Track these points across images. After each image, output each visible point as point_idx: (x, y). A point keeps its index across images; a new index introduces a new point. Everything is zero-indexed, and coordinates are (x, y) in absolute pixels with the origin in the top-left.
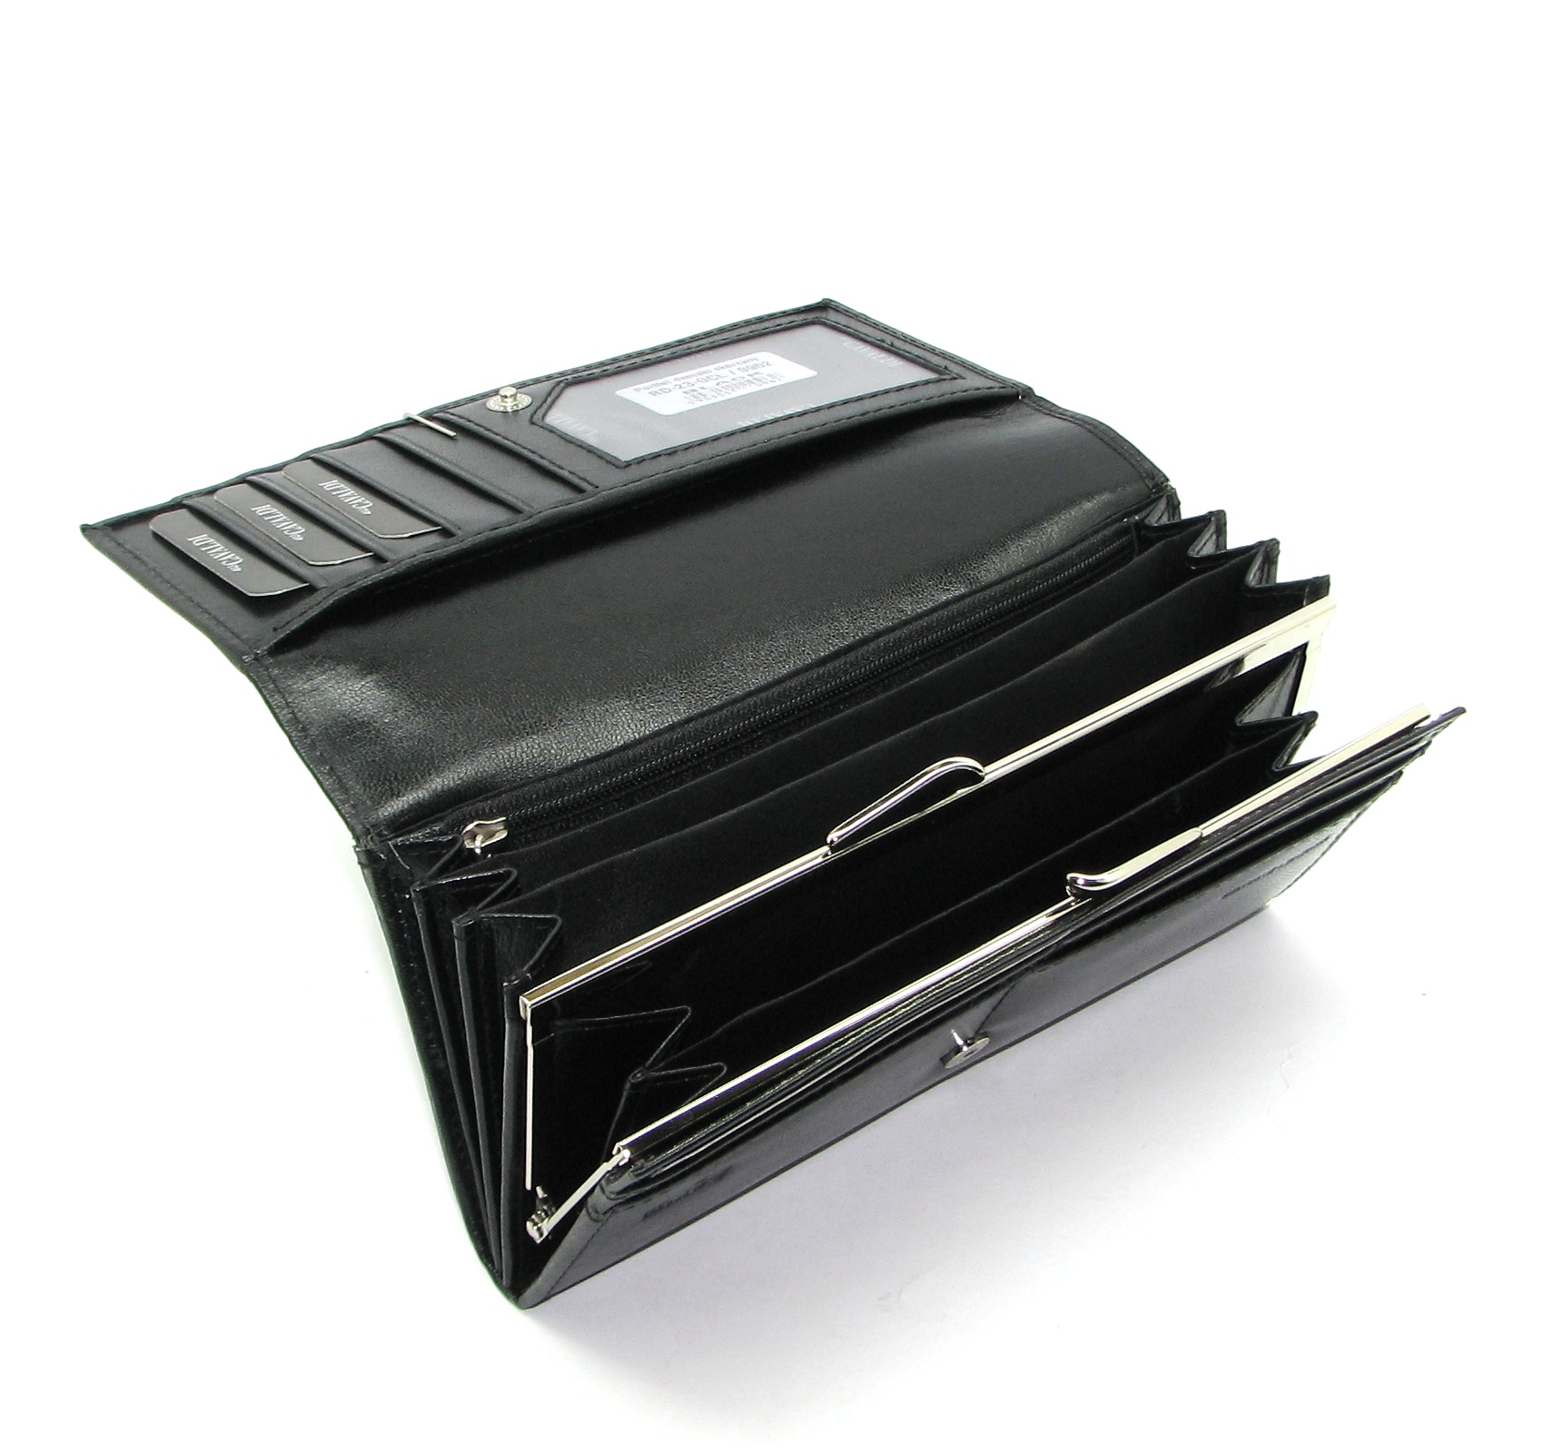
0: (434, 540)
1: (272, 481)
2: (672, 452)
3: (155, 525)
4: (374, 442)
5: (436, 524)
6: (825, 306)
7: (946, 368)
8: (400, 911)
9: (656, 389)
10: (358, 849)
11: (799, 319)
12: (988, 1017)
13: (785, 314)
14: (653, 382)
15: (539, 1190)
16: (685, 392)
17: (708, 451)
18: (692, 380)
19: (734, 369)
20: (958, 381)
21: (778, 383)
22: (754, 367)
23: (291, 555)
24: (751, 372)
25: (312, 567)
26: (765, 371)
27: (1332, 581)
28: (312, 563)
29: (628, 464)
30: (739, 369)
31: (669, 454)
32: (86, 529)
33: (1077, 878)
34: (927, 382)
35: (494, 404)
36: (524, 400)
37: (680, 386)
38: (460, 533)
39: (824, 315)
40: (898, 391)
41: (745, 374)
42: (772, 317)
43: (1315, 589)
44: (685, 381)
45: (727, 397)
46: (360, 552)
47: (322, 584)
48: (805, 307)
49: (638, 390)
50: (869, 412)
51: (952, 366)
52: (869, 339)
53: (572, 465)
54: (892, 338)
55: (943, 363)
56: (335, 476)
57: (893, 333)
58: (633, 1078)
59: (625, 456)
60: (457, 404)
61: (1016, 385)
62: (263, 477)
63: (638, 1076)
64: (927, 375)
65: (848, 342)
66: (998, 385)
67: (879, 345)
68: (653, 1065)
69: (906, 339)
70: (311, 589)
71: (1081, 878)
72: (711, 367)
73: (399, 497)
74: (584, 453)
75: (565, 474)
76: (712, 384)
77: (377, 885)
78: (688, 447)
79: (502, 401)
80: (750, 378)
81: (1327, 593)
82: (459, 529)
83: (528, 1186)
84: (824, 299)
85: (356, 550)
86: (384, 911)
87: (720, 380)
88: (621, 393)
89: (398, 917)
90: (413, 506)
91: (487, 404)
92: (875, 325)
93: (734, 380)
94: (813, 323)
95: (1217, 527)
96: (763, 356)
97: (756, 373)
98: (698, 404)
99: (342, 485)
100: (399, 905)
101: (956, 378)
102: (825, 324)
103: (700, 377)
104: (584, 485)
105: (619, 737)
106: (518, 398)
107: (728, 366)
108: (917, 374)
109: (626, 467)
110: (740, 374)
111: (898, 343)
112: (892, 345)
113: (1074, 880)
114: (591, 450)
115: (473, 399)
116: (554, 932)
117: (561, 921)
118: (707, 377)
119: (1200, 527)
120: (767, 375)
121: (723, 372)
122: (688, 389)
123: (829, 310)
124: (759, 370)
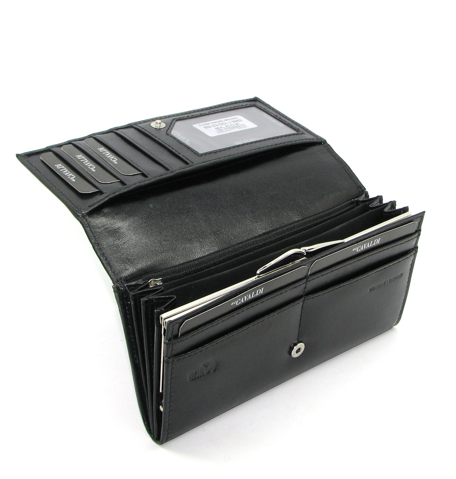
0: (141, 178)
1: (80, 144)
2: (215, 152)
3: (42, 157)
4: (113, 133)
5: (140, 171)
6: (256, 100)
7: (298, 129)
8: (127, 308)
9: (206, 126)
10: (114, 287)
11: (249, 103)
13: (243, 101)
14: (204, 123)
16: (215, 128)
17: (227, 153)
18: (217, 124)
19: (230, 121)
20: (302, 135)
21: (245, 129)
22: (237, 121)
23: (92, 177)
24: (236, 123)
25: (100, 183)
26: (240, 123)
27: (409, 207)
28: (100, 182)
29: (202, 155)
30: (232, 121)
31: (215, 153)
32: (18, 156)
34: (293, 134)
35: (153, 124)
36: (163, 125)
37: (214, 126)
38: (149, 176)
39: (255, 103)
40: (285, 136)
41: (234, 124)
42: (239, 102)
43: (405, 210)
44: (215, 124)
45: (230, 132)
46: (116, 179)
47: (104, 191)
48: (250, 99)
49: (200, 125)
50: (277, 144)
51: (300, 129)
52: (272, 115)
53: (184, 154)
54: (280, 116)
55: (298, 127)
56: (103, 146)
57: (279, 113)
59: (201, 152)
60: (140, 123)
61: (321, 138)
62: (77, 142)
64: (293, 132)
65: (265, 115)
66: (316, 138)
67: (275, 117)
69: (283, 116)
70: (100, 193)
72: (223, 119)
73: (127, 159)
74: (186, 148)
75: (181, 156)
76: (224, 126)
77: (120, 298)
78: (221, 151)
79: (156, 124)
80: (236, 125)
82: (149, 174)
83: (161, 391)
84: (255, 97)
85: (114, 178)
86: (121, 308)
87: (226, 125)
88: (194, 126)
89: (126, 310)
90: (132, 163)
91: (151, 124)
92: (273, 109)
93: (231, 125)
94: (253, 106)
95: (380, 200)
96: (239, 117)
97: (238, 124)
98: (221, 134)
99: (106, 150)
100: (126, 306)
101: (302, 134)
102: (257, 107)
103: (220, 123)
104: (188, 161)
105: (196, 256)
106: (161, 124)
107: (228, 120)
108: (290, 131)
109: (201, 156)
110: (232, 123)
111: (282, 118)
112: (280, 118)
114: (188, 148)
115: (145, 122)
116: (173, 299)
117: (176, 297)
118: (222, 123)
119: (374, 200)
120: (241, 125)
121: (227, 122)
122: (217, 127)
123: (257, 102)
124: (239, 122)
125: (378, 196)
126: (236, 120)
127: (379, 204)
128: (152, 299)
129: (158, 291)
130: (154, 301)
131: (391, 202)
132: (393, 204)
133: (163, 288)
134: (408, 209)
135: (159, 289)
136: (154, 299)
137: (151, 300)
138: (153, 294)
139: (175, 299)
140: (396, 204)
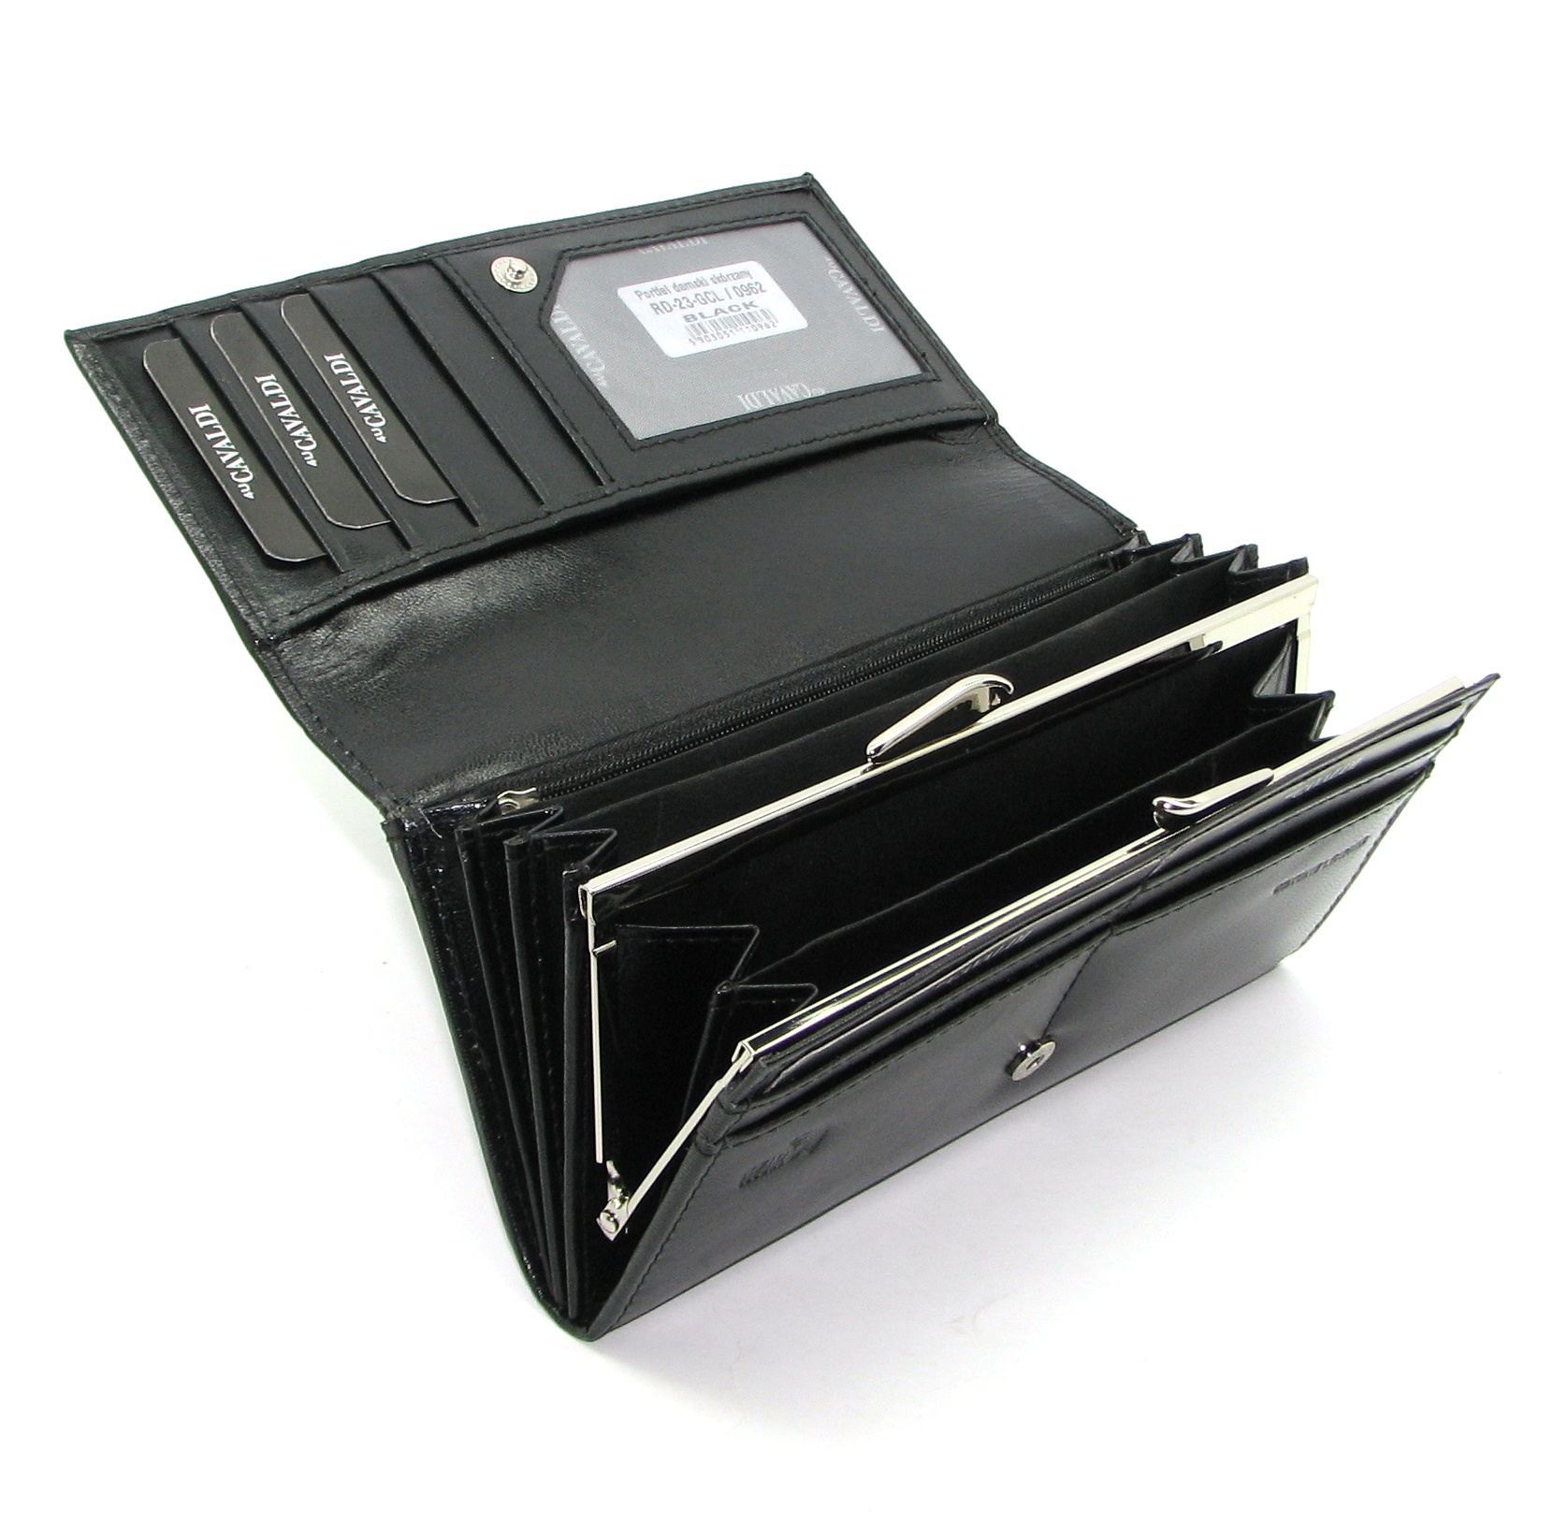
5: (455, 492)
6: (806, 187)
8: (434, 887)
9: (659, 300)
12: (1058, 1008)
15: (610, 1165)
16: (687, 317)
18: (691, 295)
19: (728, 285)
21: (774, 332)
22: (749, 289)
24: (747, 299)
26: (759, 300)
27: (1309, 561)
29: (642, 446)
30: (733, 288)
33: (1164, 802)
35: (500, 272)
37: (681, 304)
39: (804, 205)
41: (740, 301)
43: (1296, 569)
44: (684, 294)
45: (730, 342)
49: (641, 295)
52: (853, 272)
55: (921, 341)
58: (720, 989)
59: (638, 429)
63: (723, 989)
66: (970, 402)
68: (736, 980)
71: (1169, 802)
72: (706, 275)
74: (595, 407)
76: (711, 309)
79: (508, 272)
80: (746, 311)
81: (1306, 572)
83: (599, 1159)
84: (803, 174)
86: (416, 887)
88: (621, 294)
91: (493, 269)
93: (730, 308)
94: (794, 217)
95: (1193, 548)
96: (754, 271)
97: (751, 304)
98: (701, 347)
101: (933, 380)
102: (807, 225)
108: (902, 364)
109: (640, 450)
110: (735, 299)
111: (883, 294)
113: (1161, 804)
116: (609, 840)
117: (615, 833)
118: (705, 293)
119: (1177, 547)
120: (762, 310)
121: (719, 289)
122: (689, 311)
123: (811, 197)
124: (753, 297)
125: (1187, 536)
126: (745, 281)
127: (1192, 559)
128: (540, 840)
129: (547, 821)
130: (547, 849)
131: (1241, 548)
132: (1250, 553)
133: (562, 810)
134: (1307, 567)
135: (549, 815)
136: (545, 841)
137: (538, 845)
138: (539, 826)
139: (616, 839)
140: (1259, 554)
